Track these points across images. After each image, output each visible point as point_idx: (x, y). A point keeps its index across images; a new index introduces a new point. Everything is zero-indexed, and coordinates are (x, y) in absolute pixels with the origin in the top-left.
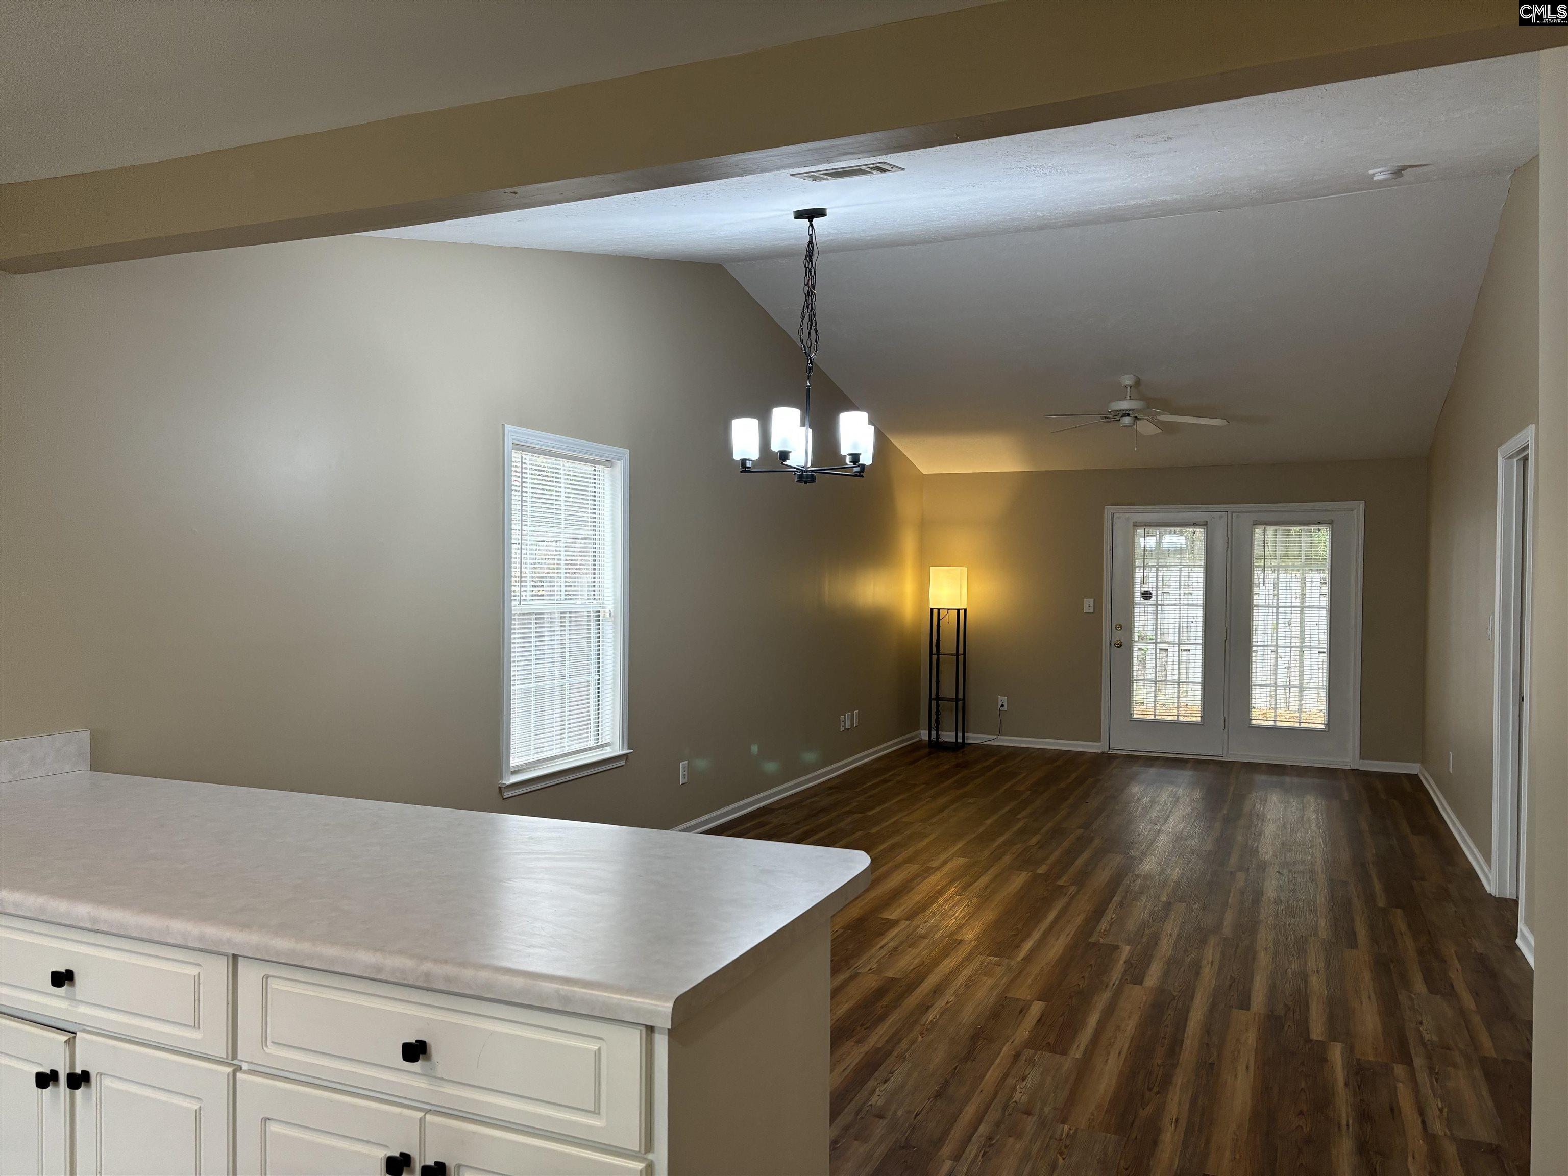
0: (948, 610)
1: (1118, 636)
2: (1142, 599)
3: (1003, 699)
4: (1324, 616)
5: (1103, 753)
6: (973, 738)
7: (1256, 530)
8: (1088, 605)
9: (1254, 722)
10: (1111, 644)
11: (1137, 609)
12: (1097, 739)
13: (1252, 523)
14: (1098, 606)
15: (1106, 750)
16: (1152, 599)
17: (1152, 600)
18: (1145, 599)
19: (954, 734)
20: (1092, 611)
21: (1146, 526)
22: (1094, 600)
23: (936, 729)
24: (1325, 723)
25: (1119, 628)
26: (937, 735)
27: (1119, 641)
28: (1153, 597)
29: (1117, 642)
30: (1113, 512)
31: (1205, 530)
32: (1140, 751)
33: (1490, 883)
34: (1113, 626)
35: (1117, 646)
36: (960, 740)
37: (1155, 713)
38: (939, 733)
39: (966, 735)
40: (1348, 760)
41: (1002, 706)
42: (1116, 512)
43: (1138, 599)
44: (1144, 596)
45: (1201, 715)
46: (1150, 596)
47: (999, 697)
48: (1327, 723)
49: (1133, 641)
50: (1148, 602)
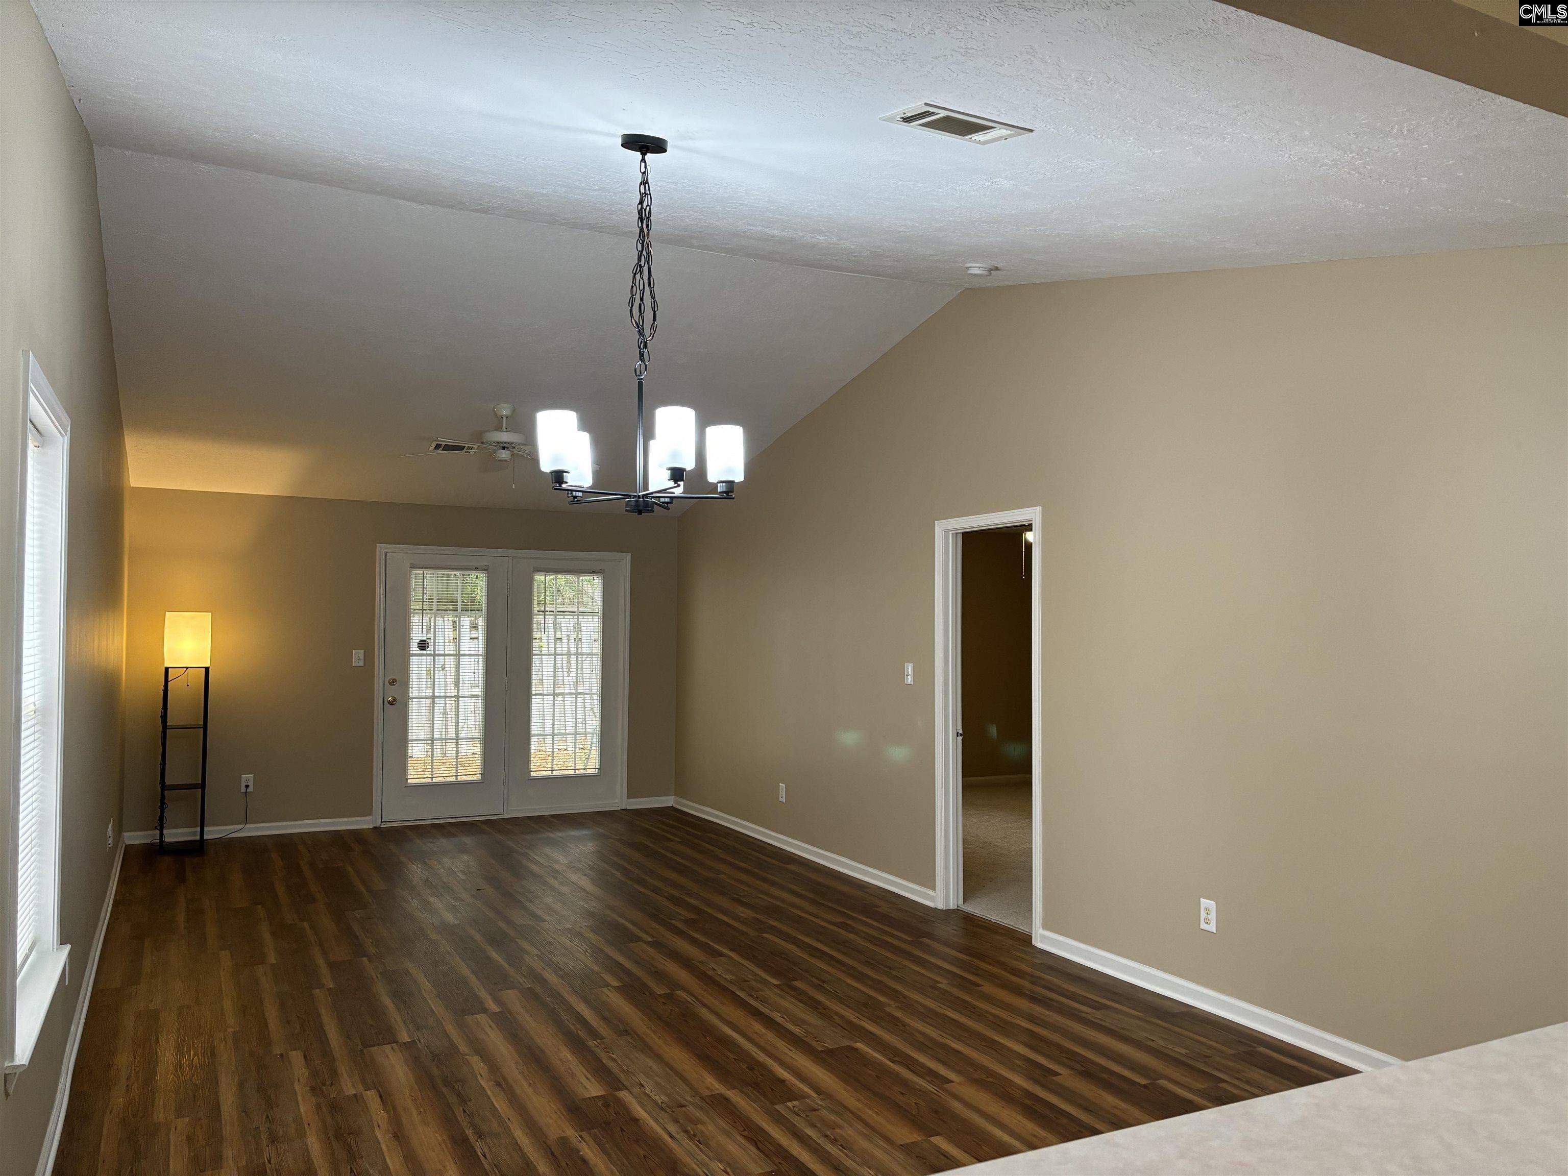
0: (187, 668)
1: (393, 692)
2: (418, 649)
3: (248, 778)
4: (596, 662)
5: (375, 828)
6: (213, 832)
7: (535, 577)
8: (357, 657)
9: (533, 774)
10: (383, 702)
11: (414, 660)
12: (369, 812)
13: (532, 569)
14: (369, 659)
15: (378, 824)
16: (429, 649)
17: (428, 651)
18: (421, 650)
19: (199, 829)
20: (361, 663)
21: (425, 568)
22: (365, 651)
23: (159, 828)
24: (597, 767)
25: (393, 682)
26: (162, 835)
27: (393, 697)
28: (430, 646)
29: (390, 699)
30: (387, 551)
31: (487, 575)
32: (417, 820)
33: (932, 899)
34: (387, 683)
35: (391, 703)
36: (198, 838)
37: (432, 775)
38: (165, 832)
39: (206, 829)
40: (617, 801)
41: (247, 786)
42: (389, 551)
43: (414, 649)
44: (421, 645)
45: (481, 772)
46: (427, 645)
47: (243, 776)
48: (599, 767)
49: (409, 696)
50: (424, 652)
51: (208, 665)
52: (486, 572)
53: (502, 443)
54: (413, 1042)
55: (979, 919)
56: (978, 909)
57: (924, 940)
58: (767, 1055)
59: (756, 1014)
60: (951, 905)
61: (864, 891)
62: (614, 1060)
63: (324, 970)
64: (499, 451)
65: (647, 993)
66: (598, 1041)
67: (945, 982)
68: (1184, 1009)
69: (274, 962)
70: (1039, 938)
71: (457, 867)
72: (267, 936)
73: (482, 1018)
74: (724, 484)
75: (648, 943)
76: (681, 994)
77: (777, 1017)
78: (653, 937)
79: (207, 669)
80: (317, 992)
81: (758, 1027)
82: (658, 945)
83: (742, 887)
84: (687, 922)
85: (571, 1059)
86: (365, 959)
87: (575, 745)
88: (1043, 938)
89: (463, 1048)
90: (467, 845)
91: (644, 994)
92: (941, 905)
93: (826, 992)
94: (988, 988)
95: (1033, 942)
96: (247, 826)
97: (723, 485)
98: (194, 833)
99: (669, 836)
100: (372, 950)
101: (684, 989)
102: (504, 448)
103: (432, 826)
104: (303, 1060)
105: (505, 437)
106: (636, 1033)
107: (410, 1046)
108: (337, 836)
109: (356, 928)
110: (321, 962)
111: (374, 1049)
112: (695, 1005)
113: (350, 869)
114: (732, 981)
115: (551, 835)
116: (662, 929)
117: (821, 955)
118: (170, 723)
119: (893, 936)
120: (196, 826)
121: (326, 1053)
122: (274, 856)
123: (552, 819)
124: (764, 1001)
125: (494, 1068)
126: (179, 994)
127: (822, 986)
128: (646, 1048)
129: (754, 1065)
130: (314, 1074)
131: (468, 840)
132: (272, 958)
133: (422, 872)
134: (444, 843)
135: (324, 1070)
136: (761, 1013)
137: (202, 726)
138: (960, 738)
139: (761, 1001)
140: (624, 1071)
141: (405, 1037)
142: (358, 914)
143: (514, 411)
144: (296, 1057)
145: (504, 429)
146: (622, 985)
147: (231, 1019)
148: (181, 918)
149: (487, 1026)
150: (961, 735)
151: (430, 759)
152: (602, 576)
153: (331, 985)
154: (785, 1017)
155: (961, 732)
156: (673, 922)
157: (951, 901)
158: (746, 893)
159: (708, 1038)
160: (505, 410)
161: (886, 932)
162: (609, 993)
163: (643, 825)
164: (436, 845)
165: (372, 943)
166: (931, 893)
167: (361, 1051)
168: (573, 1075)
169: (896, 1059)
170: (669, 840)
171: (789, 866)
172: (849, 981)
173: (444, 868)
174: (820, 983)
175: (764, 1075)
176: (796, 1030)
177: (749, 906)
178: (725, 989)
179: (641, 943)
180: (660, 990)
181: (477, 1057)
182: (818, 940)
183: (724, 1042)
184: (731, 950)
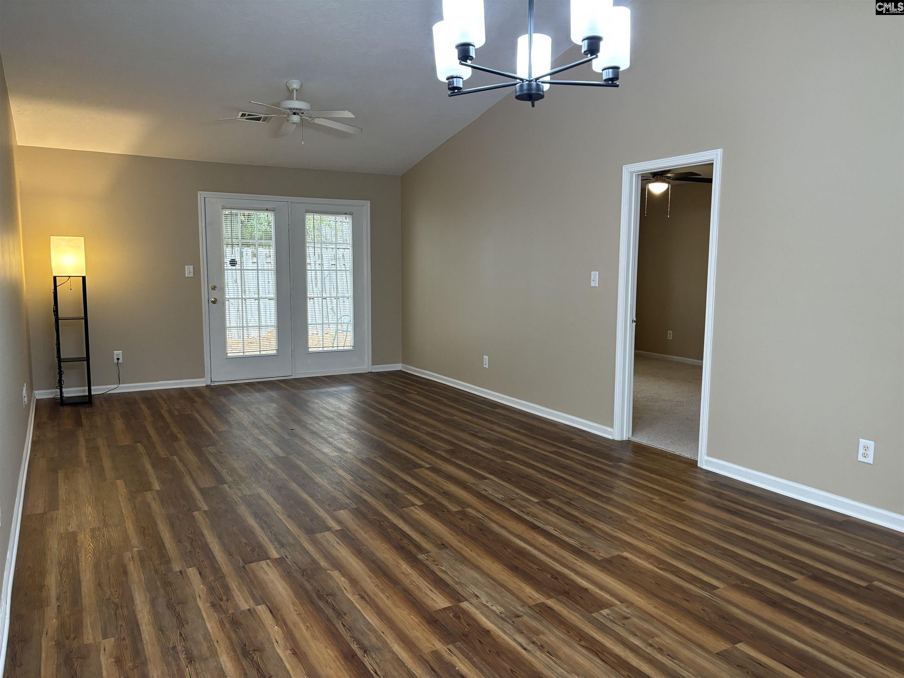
0: (69, 277)
1: (214, 295)
2: (230, 265)
3: (118, 353)
4: (350, 276)
5: (207, 386)
6: (96, 390)
7: (308, 216)
8: (189, 270)
9: (310, 350)
10: (208, 301)
11: (226, 273)
12: (202, 375)
13: (304, 211)
14: (197, 272)
15: (209, 383)
16: (237, 265)
17: (238, 267)
18: (232, 266)
19: (87, 388)
20: (192, 275)
21: (232, 209)
22: (193, 267)
23: (59, 387)
24: (352, 345)
25: (214, 288)
26: (61, 392)
27: (214, 298)
28: (238, 264)
29: (212, 299)
30: (205, 196)
31: (274, 215)
32: (235, 380)
33: (610, 433)
34: (210, 288)
35: (214, 302)
36: (87, 394)
37: (243, 350)
38: (63, 390)
39: (92, 388)
40: (365, 367)
41: (118, 359)
42: (206, 196)
43: (228, 266)
44: (231, 263)
45: (276, 349)
46: (236, 263)
47: (115, 352)
48: (353, 345)
49: (225, 298)
50: (234, 267)
51: (84, 275)
52: (274, 212)
53: (294, 109)
54: (282, 558)
55: (649, 447)
56: (643, 440)
57: (621, 464)
58: (561, 565)
59: (535, 528)
60: (625, 437)
61: (557, 428)
62: (444, 572)
63: (197, 495)
64: (292, 115)
65: (445, 510)
66: (425, 554)
67: (657, 498)
68: (845, 519)
69: (159, 489)
70: (704, 463)
71: (272, 413)
72: (149, 467)
73: (327, 534)
74: (611, 70)
75: (428, 469)
76: (469, 510)
77: (550, 529)
78: (429, 464)
79: (84, 278)
80: (196, 513)
81: (541, 539)
82: (434, 469)
83: (471, 424)
84: (446, 451)
85: (411, 572)
86: (225, 485)
87: (323, 332)
88: (707, 462)
89: (323, 563)
90: (274, 397)
91: (444, 511)
92: (617, 438)
93: (576, 508)
94: (689, 502)
95: (699, 465)
96: (120, 385)
97: (609, 72)
98: (84, 391)
99: (408, 390)
100: (229, 479)
101: (471, 506)
102: (295, 114)
103: (246, 385)
104: (199, 576)
105: (296, 104)
106: (451, 546)
107: (280, 562)
108: (183, 393)
109: (212, 460)
110: (193, 488)
111: (253, 565)
112: (485, 520)
113: (197, 416)
114: (503, 499)
115: (328, 390)
116: (433, 458)
117: (557, 478)
118: (60, 315)
119: (597, 461)
120: (84, 386)
121: (216, 569)
122: (143, 407)
123: (326, 379)
124: (534, 516)
125: (354, 582)
126: (90, 517)
127: (570, 503)
128: (465, 560)
129: (556, 575)
130: (211, 590)
131: (273, 394)
132: (157, 486)
133: (248, 418)
134: (257, 396)
135: (218, 586)
136: (538, 527)
137: (84, 318)
138: (634, 324)
139: (532, 516)
140: (457, 583)
141: (275, 554)
142: (212, 449)
143: (301, 86)
144: (192, 572)
145: (295, 99)
146: (423, 504)
147: (135, 540)
148: (83, 454)
149: (336, 542)
150: (635, 322)
151: (242, 340)
152: (351, 216)
153: (206, 508)
154: (557, 530)
155: (635, 319)
156: (438, 452)
157: (625, 434)
158: (478, 430)
159: (509, 550)
160: (295, 85)
161: (593, 460)
162: (417, 511)
163: (387, 382)
164: (252, 398)
165: (227, 472)
166: (609, 429)
167: (244, 567)
168: (418, 588)
169: (661, 566)
170: (410, 393)
171: (496, 410)
172: (588, 498)
173: (263, 414)
174: (568, 500)
175: (569, 584)
176: (571, 541)
177: (487, 440)
178: (501, 507)
179: (423, 469)
180: (454, 508)
181: (337, 571)
182: (547, 466)
183: (522, 553)
184: (490, 474)
